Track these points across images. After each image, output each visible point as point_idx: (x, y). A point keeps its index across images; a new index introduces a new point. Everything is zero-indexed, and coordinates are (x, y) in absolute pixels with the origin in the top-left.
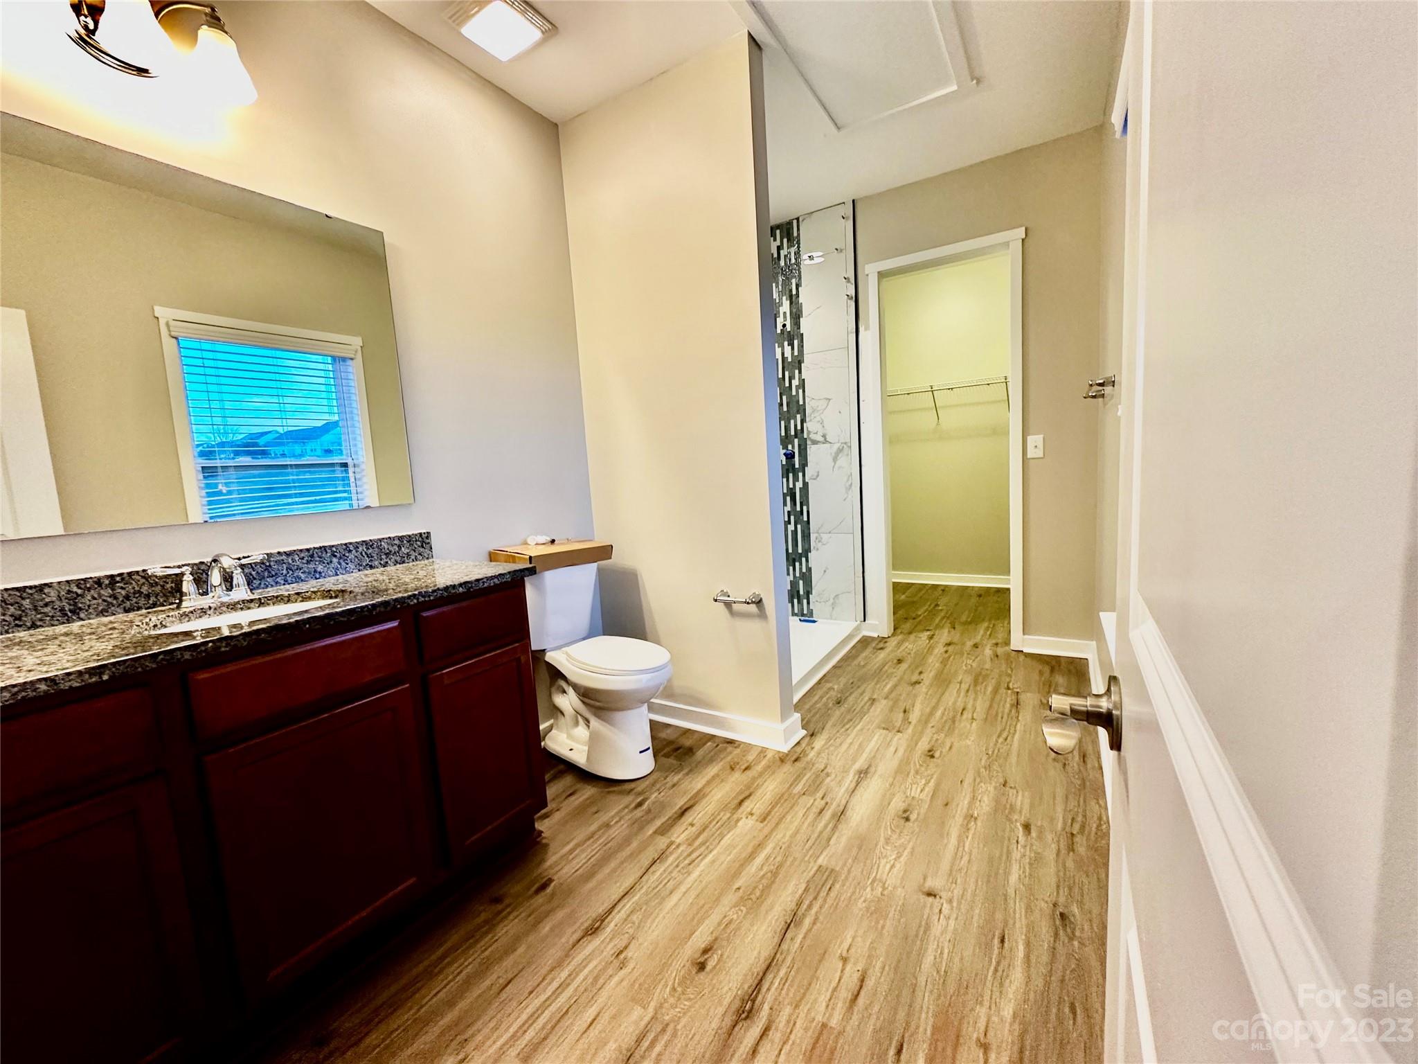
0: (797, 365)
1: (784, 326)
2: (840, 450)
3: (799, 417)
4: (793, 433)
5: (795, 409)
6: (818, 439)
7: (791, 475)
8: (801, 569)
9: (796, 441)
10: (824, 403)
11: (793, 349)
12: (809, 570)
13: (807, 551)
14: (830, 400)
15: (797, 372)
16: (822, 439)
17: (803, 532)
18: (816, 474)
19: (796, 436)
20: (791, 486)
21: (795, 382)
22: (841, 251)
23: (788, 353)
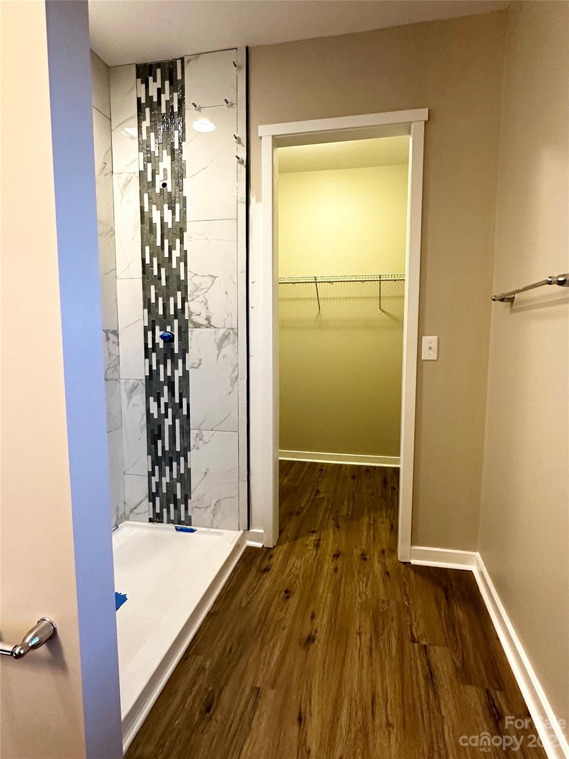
0: (178, 233)
1: (164, 185)
2: (226, 337)
3: (179, 294)
4: (172, 312)
5: (175, 285)
6: (201, 322)
7: (169, 361)
8: (178, 470)
9: (176, 322)
10: (209, 280)
11: (174, 214)
12: (188, 471)
13: (186, 449)
14: (215, 277)
15: (178, 241)
16: (205, 322)
17: (182, 427)
18: (198, 362)
19: (176, 316)
20: (169, 374)
21: (176, 254)
22: (232, 105)
23: (168, 218)
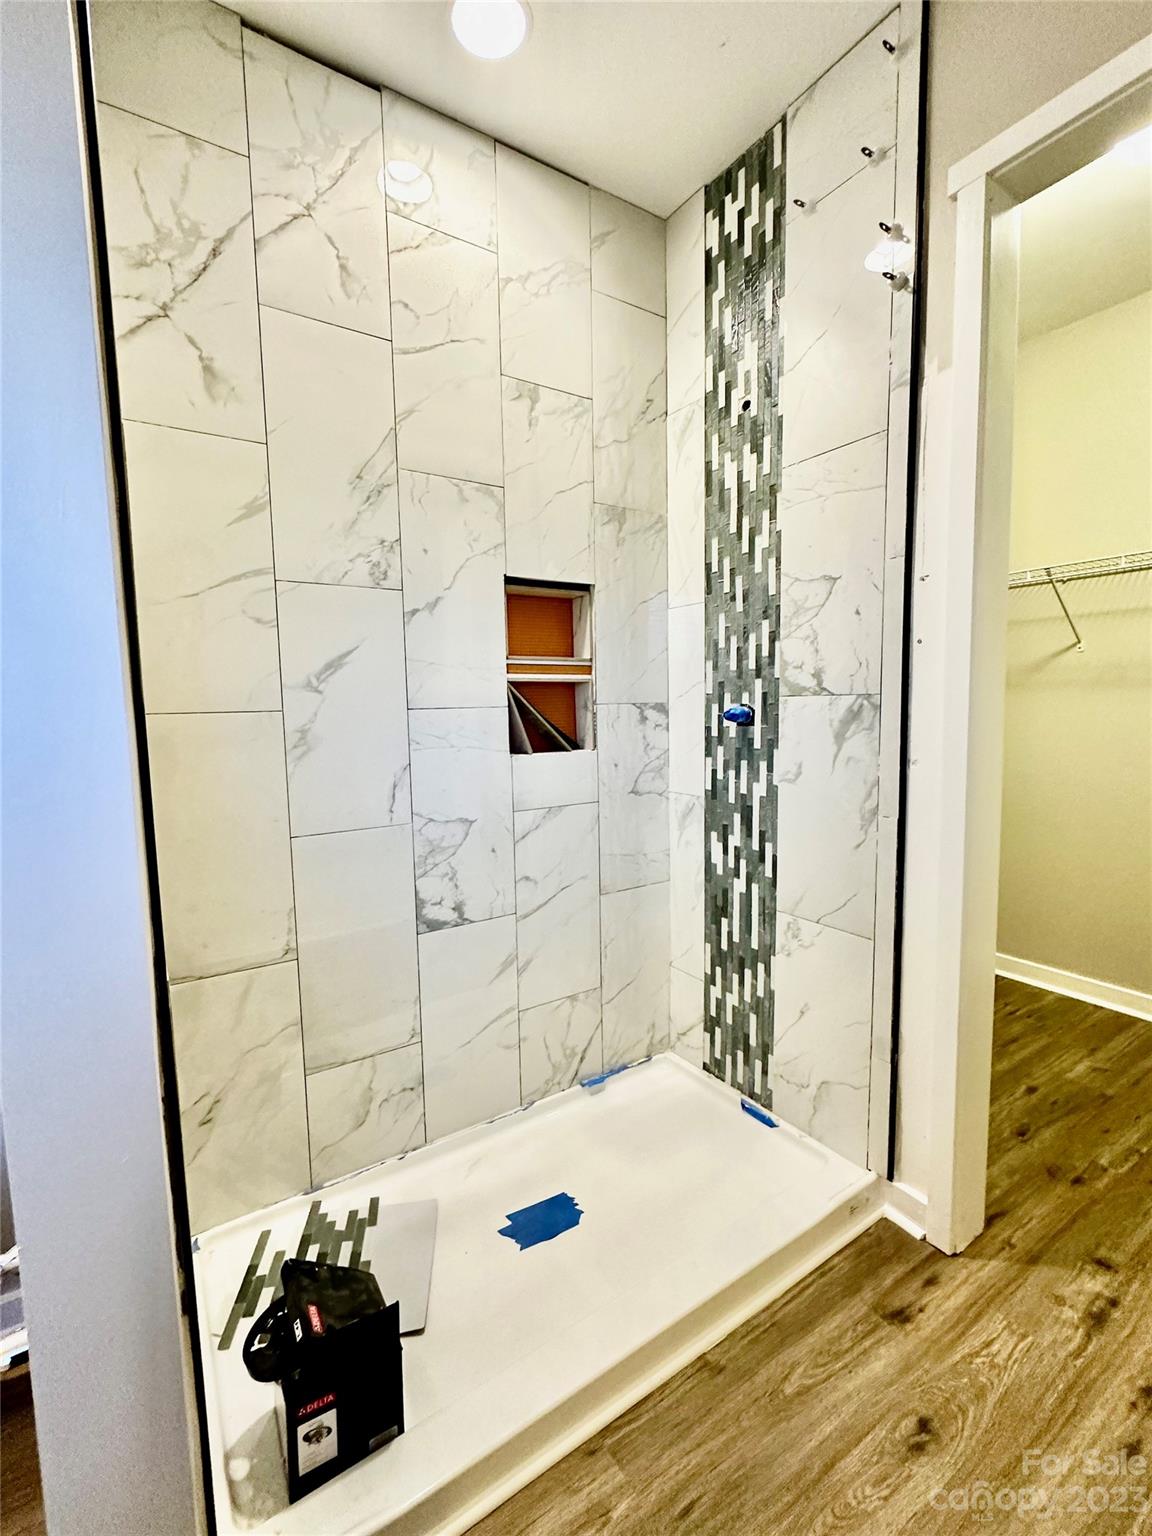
0: (767, 497)
1: (747, 405)
2: (854, 715)
3: (766, 624)
4: (752, 665)
5: (759, 608)
6: (804, 683)
7: (744, 764)
8: (754, 987)
9: (758, 683)
10: (824, 587)
11: (760, 461)
12: (770, 994)
13: (768, 950)
14: (835, 579)
15: (766, 514)
16: (812, 683)
17: (762, 901)
18: (794, 770)
19: (758, 673)
20: (743, 790)
21: (762, 542)
22: (884, 154)
23: (750, 475)
